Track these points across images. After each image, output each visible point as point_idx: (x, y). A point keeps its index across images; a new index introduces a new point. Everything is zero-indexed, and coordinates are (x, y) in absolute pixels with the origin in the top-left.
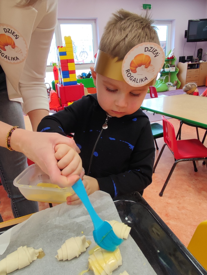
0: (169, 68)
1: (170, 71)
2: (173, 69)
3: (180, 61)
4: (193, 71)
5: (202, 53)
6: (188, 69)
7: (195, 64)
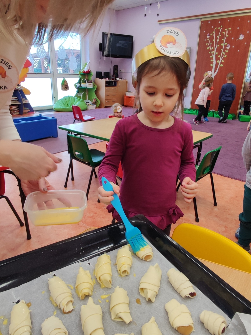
0: (86, 83)
1: (88, 87)
2: (90, 85)
3: (96, 77)
4: (111, 88)
5: (118, 70)
6: (106, 86)
7: (113, 81)
